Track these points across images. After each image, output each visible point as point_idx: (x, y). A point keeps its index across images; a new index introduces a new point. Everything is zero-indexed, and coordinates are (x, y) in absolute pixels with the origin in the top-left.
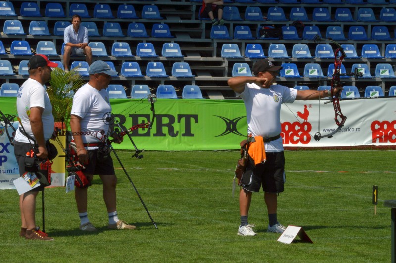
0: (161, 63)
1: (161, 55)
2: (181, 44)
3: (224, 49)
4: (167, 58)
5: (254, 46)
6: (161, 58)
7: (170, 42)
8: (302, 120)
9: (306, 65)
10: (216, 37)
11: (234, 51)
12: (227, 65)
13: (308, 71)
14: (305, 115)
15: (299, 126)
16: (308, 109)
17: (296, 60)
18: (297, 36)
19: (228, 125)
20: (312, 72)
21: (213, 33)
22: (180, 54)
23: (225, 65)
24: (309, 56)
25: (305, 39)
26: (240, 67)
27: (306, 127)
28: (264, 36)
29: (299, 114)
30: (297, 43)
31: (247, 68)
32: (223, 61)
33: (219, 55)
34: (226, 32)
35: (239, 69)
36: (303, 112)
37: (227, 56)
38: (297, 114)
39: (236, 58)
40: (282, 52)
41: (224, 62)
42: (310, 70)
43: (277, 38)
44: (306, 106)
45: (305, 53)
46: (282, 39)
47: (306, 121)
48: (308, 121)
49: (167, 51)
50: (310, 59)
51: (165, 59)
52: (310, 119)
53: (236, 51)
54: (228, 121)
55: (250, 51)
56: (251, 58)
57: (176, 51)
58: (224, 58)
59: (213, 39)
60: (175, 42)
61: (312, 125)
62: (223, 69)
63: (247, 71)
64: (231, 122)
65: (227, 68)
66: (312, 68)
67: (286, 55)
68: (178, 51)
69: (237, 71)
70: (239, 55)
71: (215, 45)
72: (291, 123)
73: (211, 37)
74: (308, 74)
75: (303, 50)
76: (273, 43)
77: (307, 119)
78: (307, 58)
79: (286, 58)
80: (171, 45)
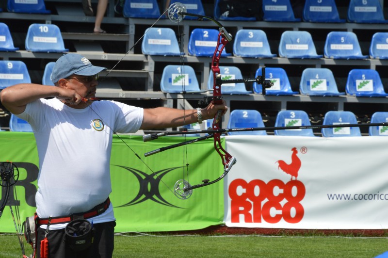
0: (21, 63)
1: (23, 48)
2: (64, 27)
3: (148, 37)
4: (35, 53)
5: (206, 33)
6: (24, 54)
7: (43, 22)
8: (286, 178)
9: (306, 71)
10: (133, 16)
11: (168, 42)
12: (153, 69)
13: (308, 83)
14: (293, 167)
15: (281, 188)
16: (299, 155)
17: (287, 62)
18: (291, 15)
19: (143, 183)
20: (316, 84)
21: (129, 5)
22: (61, 47)
23: (150, 68)
24: (313, 53)
25: (308, 21)
26: (177, 72)
27: (294, 191)
28: (227, 13)
29: (282, 164)
30: (291, 29)
31: (189, 76)
32: (145, 61)
33: (138, 50)
34: (154, 6)
35: (174, 76)
36: (289, 161)
37: (153, 52)
38: (278, 164)
39: (170, 56)
40: (260, 44)
41: (147, 63)
42: (312, 82)
43: (251, 19)
44: (294, 150)
45: (305, 47)
46: (262, 20)
47: (294, 178)
48: (299, 178)
49: (36, 39)
50: (314, 59)
51: (31, 56)
52: (303, 175)
53: (172, 42)
54: (144, 177)
55: (198, 43)
56: (199, 57)
57: (54, 40)
58: (146, 56)
59: (127, 19)
60: (54, 22)
61: (307, 187)
62: (145, 76)
63: (190, 81)
64: (149, 178)
65: (152, 75)
66: (317, 76)
67: (267, 52)
68: (58, 40)
69: (170, 80)
70: (176, 50)
71: (132, 30)
72: (266, 182)
73: (126, 14)
74: (309, 89)
75: (302, 43)
76: (245, 28)
77: (296, 175)
78: (307, 58)
79: (267, 58)
80: (44, 28)
